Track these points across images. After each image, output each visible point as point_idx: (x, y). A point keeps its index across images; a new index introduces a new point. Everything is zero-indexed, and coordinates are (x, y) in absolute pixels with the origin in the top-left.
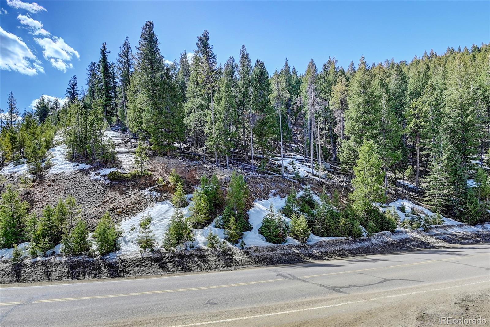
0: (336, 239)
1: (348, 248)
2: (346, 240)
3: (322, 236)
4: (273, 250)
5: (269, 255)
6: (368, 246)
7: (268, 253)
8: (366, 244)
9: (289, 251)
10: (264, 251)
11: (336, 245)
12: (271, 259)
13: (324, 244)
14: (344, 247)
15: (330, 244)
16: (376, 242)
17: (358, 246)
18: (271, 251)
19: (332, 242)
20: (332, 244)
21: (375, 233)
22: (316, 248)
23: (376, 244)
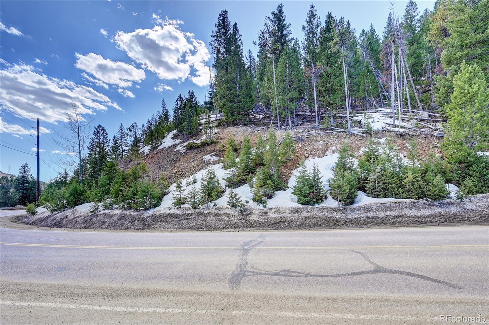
0: (396, 201)
1: (413, 214)
2: (414, 203)
3: (377, 196)
4: (297, 211)
5: (290, 217)
6: (454, 213)
7: (289, 215)
8: (453, 209)
9: (318, 215)
10: (285, 212)
11: (394, 209)
12: (290, 222)
13: (374, 207)
14: (407, 212)
15: (383, 207)
16: (474, 208)
17: (434, 213)
18: (294, 213)
19: (388, 205)
20: (388, 207)
21: (476, 194)
22: (360, 211)
23: (473, 210)
